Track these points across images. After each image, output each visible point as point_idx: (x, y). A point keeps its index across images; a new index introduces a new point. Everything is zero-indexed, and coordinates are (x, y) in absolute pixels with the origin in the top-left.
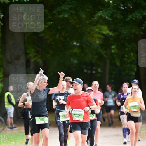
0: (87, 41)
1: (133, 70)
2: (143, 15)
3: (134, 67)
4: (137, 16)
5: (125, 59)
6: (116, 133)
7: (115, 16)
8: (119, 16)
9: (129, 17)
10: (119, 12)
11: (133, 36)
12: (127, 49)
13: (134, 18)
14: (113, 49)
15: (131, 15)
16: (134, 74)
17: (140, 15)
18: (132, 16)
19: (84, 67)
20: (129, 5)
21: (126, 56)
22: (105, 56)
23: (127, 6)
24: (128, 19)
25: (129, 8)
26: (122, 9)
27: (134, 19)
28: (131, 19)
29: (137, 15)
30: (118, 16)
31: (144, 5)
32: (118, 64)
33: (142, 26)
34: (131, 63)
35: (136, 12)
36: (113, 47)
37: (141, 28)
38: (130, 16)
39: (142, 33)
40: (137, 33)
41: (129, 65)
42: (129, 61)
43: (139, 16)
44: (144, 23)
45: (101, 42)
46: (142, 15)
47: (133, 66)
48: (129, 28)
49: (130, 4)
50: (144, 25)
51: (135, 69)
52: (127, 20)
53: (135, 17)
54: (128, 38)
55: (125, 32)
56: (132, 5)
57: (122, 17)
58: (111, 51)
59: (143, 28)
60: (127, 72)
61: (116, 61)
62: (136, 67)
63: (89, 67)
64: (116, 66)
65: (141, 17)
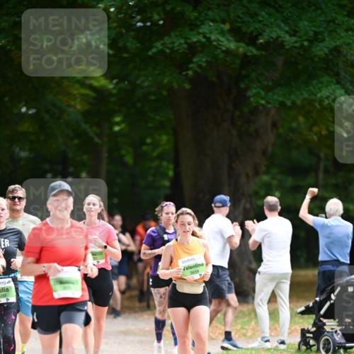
0: (54, 105)
1: (165, 176)
2: (189, 41)
3: (168, 169)
4: (176, 45)
5: (145, 148)
6: (123, 328)
7: (121, 44)
8: (132, 44)
9: (157, 47)
10: (132, 33)
11: (165, 93)
12: (150, 125)
13: (168, 48)
14: (118, 124)
15: (162, 42)
16: (167, 183)
17: (182, 41)
18: (163, 45)
19: (47, 166)
20: (156, 17)
21: (149, 141)
22: (96, 140)
23: (150, 19)
24: (154, 50)
25: (155, 24)
26: (140, 27)
27: (168, 51)
28: (161, 52)
29: (175, 42)
30: (128, 44)
31: (193, 18)
32: (129, 159)
33: (188, 69)
34: (160, 157)
35: (172, 34)
36: (118, 119)
37: (184, 73)
38: (159, 45)
39: (187, 86)
40: (175, 86)
41: (155, 163)
42: (155, 154)
43: (181, 44)
44: (192, 62)
45: (87, 107)
46: (186, 43)
47: (165, 164)
48: (157, 72)
49: (158, 14)
50: (191, 66)
51: (171, 173)
52: (150, 53)
53: (170, 46)
54: (153, 98)
55: (146, 84)
56: (163, 16)
57: (138, 45)
58: (111, 128)
59: (190, 73)
60: (150, 179)
61: (123, 152)
62: (171, 166)
63: (60, 168)
64: (125, 165)
65: (185, 46)
